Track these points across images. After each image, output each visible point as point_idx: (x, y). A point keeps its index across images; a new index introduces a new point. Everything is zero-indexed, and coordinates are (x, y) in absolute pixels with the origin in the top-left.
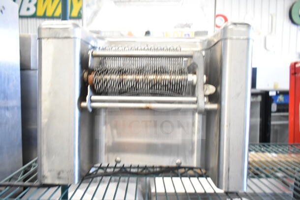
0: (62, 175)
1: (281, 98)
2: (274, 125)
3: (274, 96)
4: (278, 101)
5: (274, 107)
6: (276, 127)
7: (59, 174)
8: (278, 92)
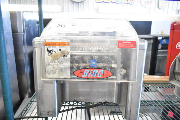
0: (50, 113)
1: (164, 41)
2: (159, 56)
3: (160, 40)
4: (162, 42)
5: (160, 46)
6: (160, 57)
7: (48, 113)
8: (163, 38)
